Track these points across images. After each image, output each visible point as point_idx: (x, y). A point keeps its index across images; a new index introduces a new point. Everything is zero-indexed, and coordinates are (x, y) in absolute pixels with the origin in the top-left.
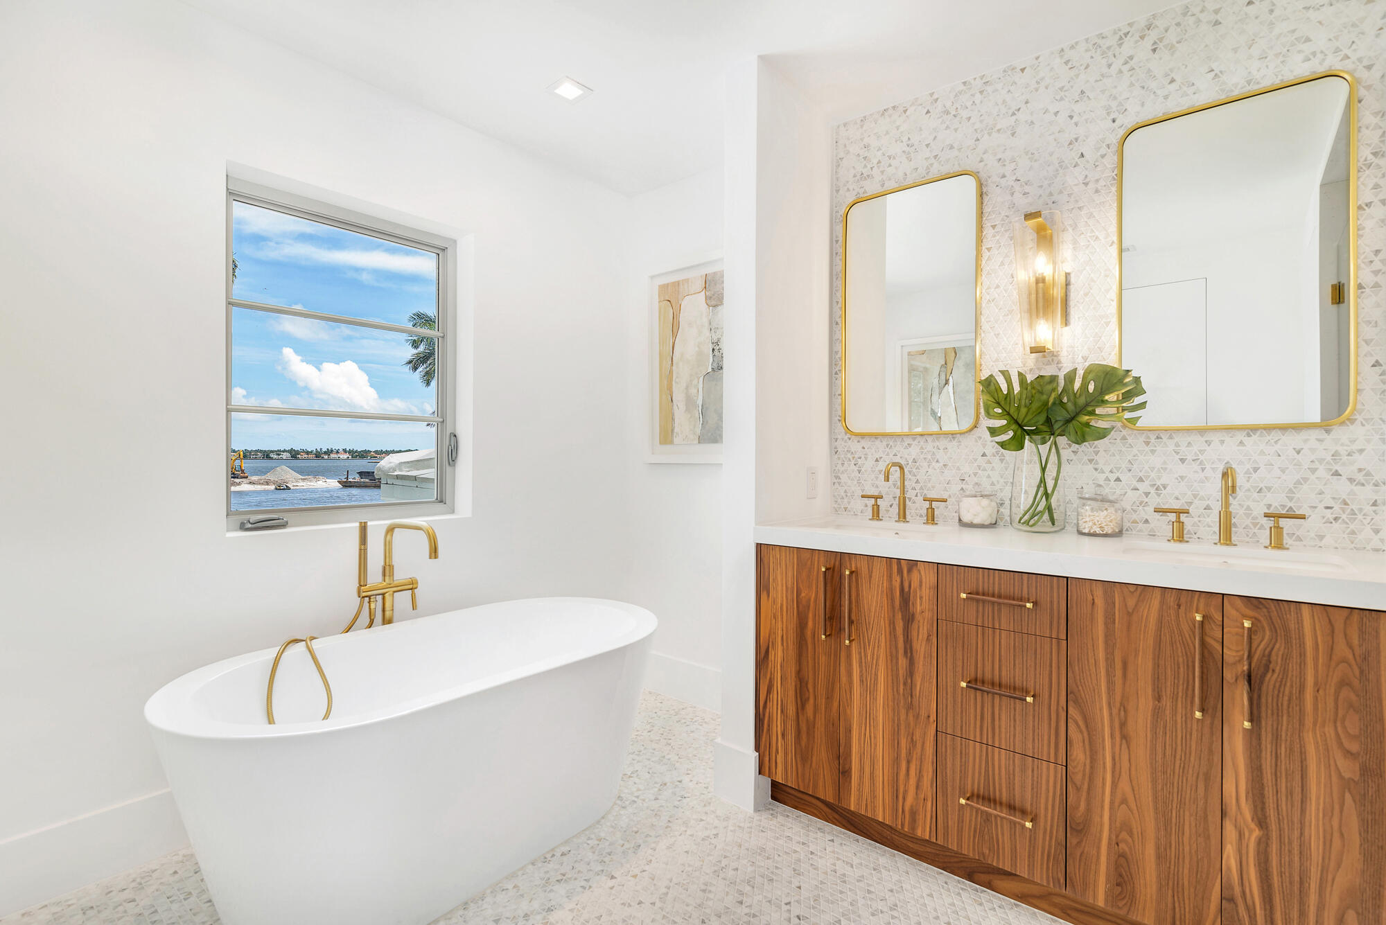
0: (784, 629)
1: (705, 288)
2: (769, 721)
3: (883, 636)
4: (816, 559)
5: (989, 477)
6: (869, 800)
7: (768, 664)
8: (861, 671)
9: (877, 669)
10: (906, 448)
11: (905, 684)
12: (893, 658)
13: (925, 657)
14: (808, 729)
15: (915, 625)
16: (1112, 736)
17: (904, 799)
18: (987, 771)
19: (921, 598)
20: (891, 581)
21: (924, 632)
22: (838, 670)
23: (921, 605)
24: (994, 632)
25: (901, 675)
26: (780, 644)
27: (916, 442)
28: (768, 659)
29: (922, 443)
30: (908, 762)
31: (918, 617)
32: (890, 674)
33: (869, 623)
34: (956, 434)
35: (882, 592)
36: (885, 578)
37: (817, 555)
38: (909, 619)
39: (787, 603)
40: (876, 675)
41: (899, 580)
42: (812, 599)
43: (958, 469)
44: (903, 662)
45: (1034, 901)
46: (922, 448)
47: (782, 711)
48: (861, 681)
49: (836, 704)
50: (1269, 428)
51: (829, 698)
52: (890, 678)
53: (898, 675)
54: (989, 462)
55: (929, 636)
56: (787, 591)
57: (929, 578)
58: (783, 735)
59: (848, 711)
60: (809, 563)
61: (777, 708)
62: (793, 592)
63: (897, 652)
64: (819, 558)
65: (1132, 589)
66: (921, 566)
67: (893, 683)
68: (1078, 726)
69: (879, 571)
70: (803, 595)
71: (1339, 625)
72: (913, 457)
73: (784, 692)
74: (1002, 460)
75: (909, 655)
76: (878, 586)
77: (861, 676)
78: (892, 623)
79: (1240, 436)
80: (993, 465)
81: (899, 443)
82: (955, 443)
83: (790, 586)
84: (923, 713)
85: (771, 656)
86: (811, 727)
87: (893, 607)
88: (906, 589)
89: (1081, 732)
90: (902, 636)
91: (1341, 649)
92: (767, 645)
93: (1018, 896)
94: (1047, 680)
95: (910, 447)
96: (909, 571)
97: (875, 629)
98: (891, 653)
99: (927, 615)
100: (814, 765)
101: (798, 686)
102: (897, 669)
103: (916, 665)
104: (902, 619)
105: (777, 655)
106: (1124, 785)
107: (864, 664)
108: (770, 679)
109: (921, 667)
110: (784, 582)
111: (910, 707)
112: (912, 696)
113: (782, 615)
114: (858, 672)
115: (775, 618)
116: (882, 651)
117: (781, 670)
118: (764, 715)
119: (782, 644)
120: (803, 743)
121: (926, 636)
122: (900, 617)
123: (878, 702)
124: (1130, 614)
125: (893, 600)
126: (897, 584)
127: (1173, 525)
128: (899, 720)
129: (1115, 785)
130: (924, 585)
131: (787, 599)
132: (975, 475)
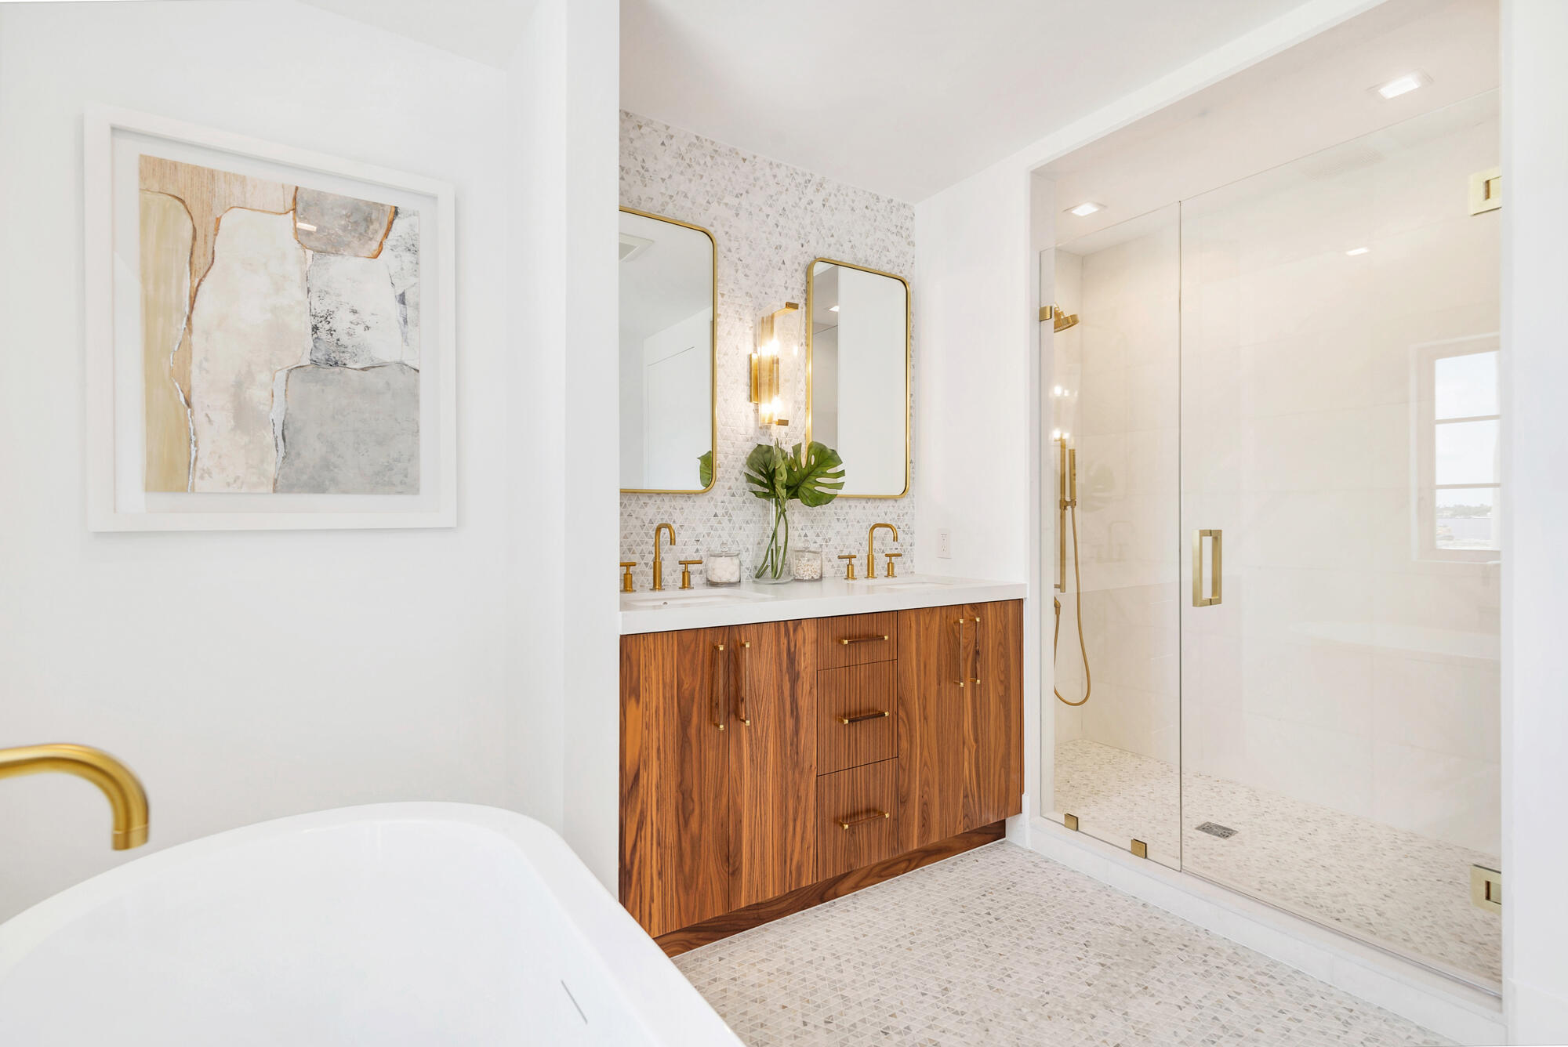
0: (661, 739)
1: (294, 210)
2: (640, 867)
3: (772, 704)
4: (702, 639)
5: (720, 536)
6: (760, 885)
7: (638, 791)
8: (751, 750)
9: (767, 741)
10: (642, 507)
11: (792, 745)
12: (781, 722)
13: (808, 710)
14: (693, 847)
15: (800, 683)
16: (920, 720)
17: (791, 859)
18: (853, 791)
19: (805, 654)
20: (779, 644)
21: (807, 687)
22: (727, 759)
23: (804, 661)
24: (856, 668)
25: (788, 736)
26: (655, 758)
27: (652, 501)
28: (638, 785)
29: (658, 502)
30: (795, 820)
31: (803, 674)
32: (778, 739)
33: (759, 695)
34: (691, 494)
35: (771, 658)
36: (774, 643)
37: (702, 634)
38: (795, 678)
39: (665, 703)
40: (766, 747)
41: (786, 642)
42: (697, 688)
43: (694, 529)
44: (790, 723)
45: (861, 884)
46: (658, 508)
47: (659, 844)
48: (752, 760)
49: (724, 800)
50: (868, 499)
51: (718, 797)
52: (779, 744)
53: (785, 738)
54: (720, 523)
55: (811, 688)
56: (664, 687)
57: (809, 633)
58: (660, 874)
59: (739, 800)
60: (693, 645)
61: (652, 844)
62: (672, 687)
63: (785, 715)
64: (704, 636)
65: (928, 610)
66: (804, 623)
67: (781, 748)
68: (904, 722)
69: (768, 636)
70: (686, 686)
71: (998, 607)
72: (650, 517)
73: (660, 818)
74: (730, 520)
75: (795, 713)
76: (767, 653)
77: (752, 756)
78: (780, 688)
79: (863, 502)
80: (723, 525)
81: (634, 501)
82: (690, 503)
83: (668, 681)
84: (807, 765)
85: (643, 781)
86: (696, 844)
87: (781, 671)
88: (792, 649)
89: (906, 726)
90: (789, 698)
91: (999, 624)
92: (636, 768)
93: (853, 888)
94: (887, 695)
95: (646, 506)
96: (795, 631)
97: (764, 699)
98: (779, 718)
99: (810, 669)
100: (700, 886)
101: (680, 802)
102: (785, 733)
103: (801, 722)
104: (789, 681)
105: (651, 777)
106: (926, 753)
107: (754, 742)
108: (642, 812)
109: (805, 722)
110: (661, 678)
111: (796, 765)
112: (797, 753)
113: (658, 721)
114: (749, 751)
115: (647, 728)
116: (772, 719)
117: (657, 793)
118: (632, 863)
119: (659, 758)
120: (687, 869)
121: (808, 691)
122: (787, 678)
123: (768, 775)
124: (927, 629)
125: (781, 664)
126: (784, 647)
127: (848, 568)
128: (787, 783)
129: (921, 754)
130: (807, 641)
131: (664, 698)
132: (709, 536)
